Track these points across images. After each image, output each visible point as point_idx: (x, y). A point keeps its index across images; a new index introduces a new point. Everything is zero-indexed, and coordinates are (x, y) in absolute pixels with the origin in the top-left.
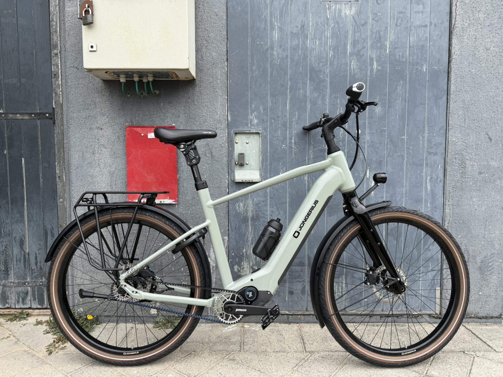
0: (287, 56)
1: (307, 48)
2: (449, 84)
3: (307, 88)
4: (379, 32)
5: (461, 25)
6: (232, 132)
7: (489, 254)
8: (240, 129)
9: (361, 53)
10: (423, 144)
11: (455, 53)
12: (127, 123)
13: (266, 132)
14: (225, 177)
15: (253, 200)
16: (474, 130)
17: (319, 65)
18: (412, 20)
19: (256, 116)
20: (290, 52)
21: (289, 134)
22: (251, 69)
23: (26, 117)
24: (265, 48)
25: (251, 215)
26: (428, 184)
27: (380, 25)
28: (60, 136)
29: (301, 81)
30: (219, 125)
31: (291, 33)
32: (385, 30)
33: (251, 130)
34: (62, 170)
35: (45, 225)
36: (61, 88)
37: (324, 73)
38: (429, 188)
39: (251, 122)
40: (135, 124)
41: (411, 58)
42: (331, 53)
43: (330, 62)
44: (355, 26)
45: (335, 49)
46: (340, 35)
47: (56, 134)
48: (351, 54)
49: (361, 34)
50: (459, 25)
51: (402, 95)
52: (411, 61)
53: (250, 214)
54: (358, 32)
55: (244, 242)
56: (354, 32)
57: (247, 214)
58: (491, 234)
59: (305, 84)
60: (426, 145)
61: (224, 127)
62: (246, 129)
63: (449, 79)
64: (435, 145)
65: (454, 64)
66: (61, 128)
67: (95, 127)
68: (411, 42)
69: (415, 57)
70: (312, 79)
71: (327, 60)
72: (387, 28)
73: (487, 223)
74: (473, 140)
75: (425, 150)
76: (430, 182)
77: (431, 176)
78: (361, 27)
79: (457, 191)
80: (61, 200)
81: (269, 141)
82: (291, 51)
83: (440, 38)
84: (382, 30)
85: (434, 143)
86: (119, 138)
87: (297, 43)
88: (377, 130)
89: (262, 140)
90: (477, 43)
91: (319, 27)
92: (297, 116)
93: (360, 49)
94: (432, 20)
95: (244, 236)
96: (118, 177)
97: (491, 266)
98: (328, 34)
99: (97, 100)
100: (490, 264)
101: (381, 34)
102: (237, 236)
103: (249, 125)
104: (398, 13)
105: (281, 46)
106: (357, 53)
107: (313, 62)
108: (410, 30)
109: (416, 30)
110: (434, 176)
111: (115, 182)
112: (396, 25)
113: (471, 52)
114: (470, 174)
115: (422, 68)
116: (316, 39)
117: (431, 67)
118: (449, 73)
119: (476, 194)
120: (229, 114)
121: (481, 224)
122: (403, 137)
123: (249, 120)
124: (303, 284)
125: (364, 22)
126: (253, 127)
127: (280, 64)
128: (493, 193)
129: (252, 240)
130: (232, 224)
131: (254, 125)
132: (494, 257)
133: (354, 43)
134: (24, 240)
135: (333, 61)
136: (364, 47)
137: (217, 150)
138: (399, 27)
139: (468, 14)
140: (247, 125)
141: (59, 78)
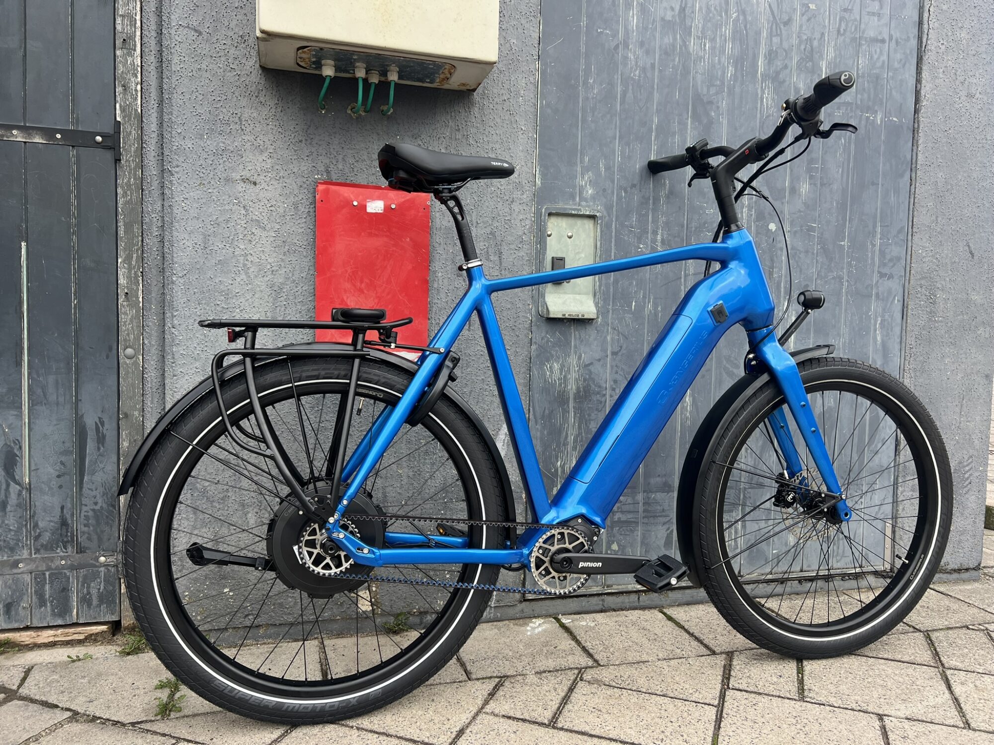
0: (653, 66)
1: (689, 54)
2: (915, 151)
3: (687, 133)
4: (810, 40)
5: (936, 47)
6: (543, 210)
7: (966, 457)
8: (560, 206)
9: (781, 76)
10: (873, 259)
11: (925, 96)
12: (318, 174)
13: (609, 216)
14: (527, 307)
15: (580, 358)
16: (949, 237)
17: (708, 91)
18: (863, 26)
19: (590, 181)
20: (659, 59)
21: (653, 222)
22: (585, 83)
23: (38, 139)
24: (613, 45)
25: (574, 387)
26: (878, 332)
27: (813, 28)
28: (132, 194)
29: (677, 118)
30: (517, 194)
31: (663, 19)
32: (821, 38)
33: (580, 210)
34: (136, 276)
35: (80, 413)
36: (139, 75)
37: (718, 107)
38: (879, 338)
39: (581, 193)
40: (334, 178)
41: (859, 96)
42: (731, 70)
43: (728, 88)
44: (772, 25)
45: (738, 62)
46: (747, 36)
47: (122, 187)
48: (765, 76)
49: (781, 40)
50: (933, 48)
51: (843, 163)
52: (859, 103)
53: (572, 387)
54: (777, 35)
55: (558, 446)
56: (771, 35)
57: (566, 386)
58: (969, 422)
59: (682, 123)
60: (877, 259)
61: (528, 199)
62: (570, 207)
63: (915, 142)
64: (891, 260)
65: (924, 115)
66: (135, 174)
67: (239, 177)
68: (860, 67)
69: (866, 96)
70: (696, 117)
71: (723, 83)
72: (823, 34)
73: (964, 402)
74: (947, 256)
75: (876, 269)
76: (881, 328)
77: (883, 316)
78: (782, 27)
79: (922, 345)
80: (129, 351)
81: (613, 234)
82: (660, 55)
83: (904, 66)
84: (815, 39)
85: (888, 257)
86: (296, 208)
87: (671, 41)
88: (801, 227)
89: (602, 231)
90: (957, 83)
91: (711, 15)
92: (667, 187)
93: (779, 69)
94: (892, 32)
95: (560, 432)
96: (291, 298)
97: (968, 478)
98: (727, 31)
99: (247, 113)
100: (966, 476)
101: (814, 46)
102: (545, 432)
103: (578, 199)
104: (841, 10)
105: (642, 44)
106: (774, 75)
107: (699, 83)
108: (860, 45)
109: (869, 46)
110: (886, 317)
111: (283, 309)
112: (839, 31)
113: (949, 97)
114: (941, 313)
115: (875, 117)
116: (705, 38)
117: (889, 118)
118: (915, 131)
119: (949, 351)
120: (537, 172)
121: (954, 404)
122: (843, 243)
123: (578, 189)
124: (668, 529)
125: (787, 18)
126: (584, 203)
127: (639, 80)
128: (973, 350)
129: (575, 441)
130: (537, 408)
131: (586, 200)
132: (972, 462)
133: (771, 56)
134: (18, 453)
135: (734, 87)
136: (786, 67)
137: (512, 247)
138: (843, 37)
139: (945, 30)
140: (574, 199)
141: (135, 50)
